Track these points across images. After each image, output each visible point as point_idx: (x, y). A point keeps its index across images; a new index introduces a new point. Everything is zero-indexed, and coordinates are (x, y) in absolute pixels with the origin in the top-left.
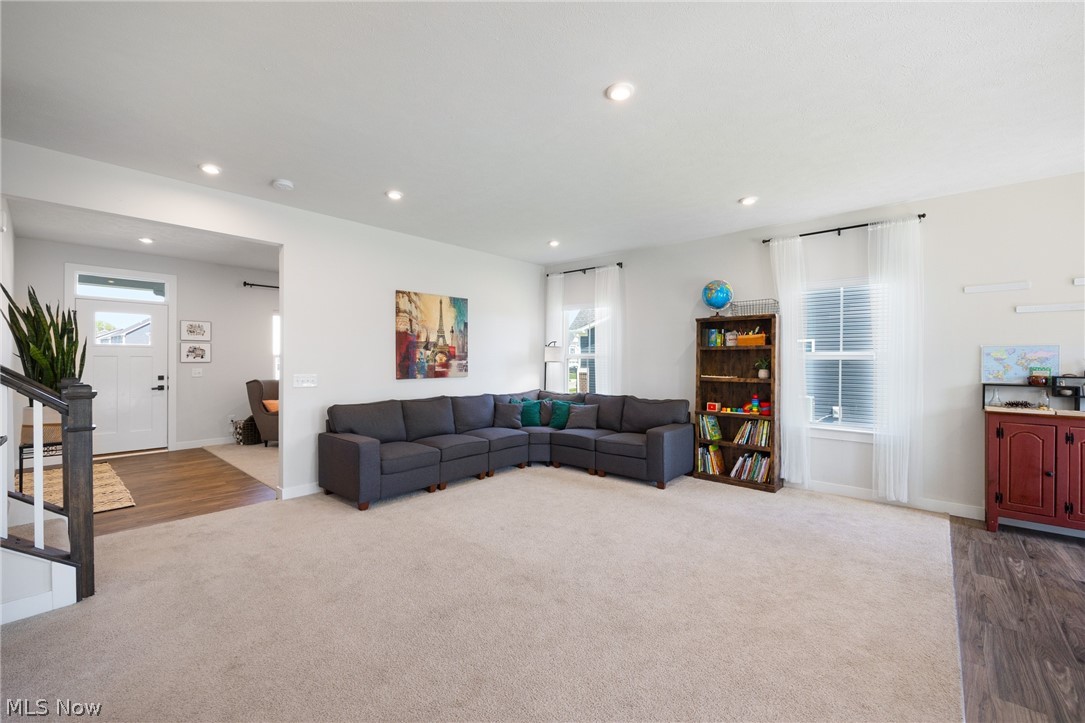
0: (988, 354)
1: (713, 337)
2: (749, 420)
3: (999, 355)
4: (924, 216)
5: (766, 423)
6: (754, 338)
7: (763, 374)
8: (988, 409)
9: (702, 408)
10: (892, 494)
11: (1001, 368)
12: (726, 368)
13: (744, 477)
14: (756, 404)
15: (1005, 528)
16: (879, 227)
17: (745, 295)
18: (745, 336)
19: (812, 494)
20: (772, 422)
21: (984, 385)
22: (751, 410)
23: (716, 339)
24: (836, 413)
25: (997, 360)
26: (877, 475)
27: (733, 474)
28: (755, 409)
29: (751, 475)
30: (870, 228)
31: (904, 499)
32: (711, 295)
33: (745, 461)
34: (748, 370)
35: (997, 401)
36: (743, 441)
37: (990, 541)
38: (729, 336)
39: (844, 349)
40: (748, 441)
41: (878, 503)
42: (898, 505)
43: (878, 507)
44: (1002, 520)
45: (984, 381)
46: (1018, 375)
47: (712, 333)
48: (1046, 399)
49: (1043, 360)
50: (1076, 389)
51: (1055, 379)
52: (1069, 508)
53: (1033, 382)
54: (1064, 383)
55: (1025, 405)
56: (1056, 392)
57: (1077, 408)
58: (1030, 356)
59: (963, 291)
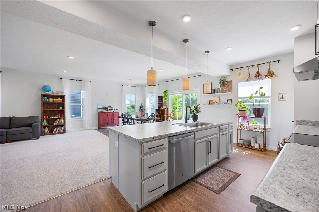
0: (98, 104)
1: (46, 99)
2: (58, 119)
4: (91, 82)
5: (63, 119)
6: (59, 100)
7: (61, 108)
8: (98, 112)
9: (43, 118)
10: (87, 128)
11: (100, 106)
12: (48, 107)
13: (57, 132)
14: (60, 115)
18: (56, 100)
20: (64, 119)
21: (98, 109)
22: (58, 116)
23: (47, 100)
26: (84, 125)
27: (54, 132)
28: (59, 116)
29: (59, 131)
30: (82, 81)
32: (44, 88)
33: (57, 128)
34: (55, 107)
35: (100, 111)
36: (57, 124)
38: (50, 99)
40: (58, 123)
41: (85, 130)
42: (88, 130)
44: (101, 128)
47: (45, 98)
48: (104, 110)
49: (104, 105)
50: (107, 109)
51: (105, 108)
52: (107, 124)
53: (103, 108)
54: (106, 108)
55: (102, 111)
56: (105, 109)
57: (107, 111)
58: (102, 105)
59: (95, 94)
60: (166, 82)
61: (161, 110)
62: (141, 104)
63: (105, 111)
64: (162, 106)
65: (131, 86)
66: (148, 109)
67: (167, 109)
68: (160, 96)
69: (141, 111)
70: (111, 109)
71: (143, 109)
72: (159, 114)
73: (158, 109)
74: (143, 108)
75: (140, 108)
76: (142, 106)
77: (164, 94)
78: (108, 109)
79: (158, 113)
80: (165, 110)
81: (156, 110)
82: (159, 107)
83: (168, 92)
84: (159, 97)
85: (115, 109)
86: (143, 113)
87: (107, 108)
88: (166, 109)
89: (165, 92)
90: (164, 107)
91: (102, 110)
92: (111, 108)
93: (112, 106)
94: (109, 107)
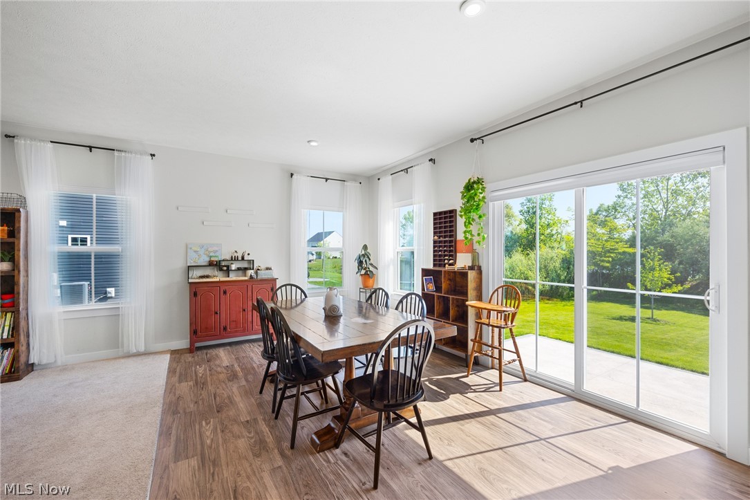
0: (191, 248)
3: (196, 249)
4: (154, 155)
5: (9, 315)
8: (190, 281)
10: (134, 348)
11: (197, 256)
15: (199, 349)
16: (123, 154)
19: (65, 368)
20: (16, 313)
21: (189, 267)
24: (110, 293)
25: (195, 251)
26: (123, 336)
30: (116, 153)
31: (142, 349)
35: (195, 275)
37: (190, 359)
39: (81, 245)
41: (124, 357)
42: (138, 355)
43: (123, 361)
44: (198, 345)
45: (189, 265)
46: (204, 260)
48: (216, 273)
49: (216, 251)
50: (228, 267)
51: (219, 262)
52: (225, 329)
53: (210, 264)
54: (223, 264)
55: (207, 277)
56: (221, 269)
57: (228, 276)
58: (210, 249)
59: (178, 209)
60: (472, 140)
61: (449, 272)
62: (365, 247)
63: (219, 277)
64: (452, 254)
65: (327, 180)
66: (392, 268)
67: (480, 268)
68: (440, 213)
69: (363, 272)
70: (246, 269)
71: (371, 268)
72: (438, 289)
73: (431, 266)
74: (372, 261)
75: (360, 263)
76: (366, 255)
77: (463, 197)
78: (234, 267)
79: (431, 287)
80: (472, 275)
81: (425, 272)
82: (438, 260)
83: (483, 189)
84: (435, 214)
85: (263, 267)
86: (371, 280)
87: (227, 263)
88: (471, 268)
89: (469, 187)
90: (463, 261)
91: (208, 271)
92: (245, 265)
93: (249, 254)
94: (234, 259)
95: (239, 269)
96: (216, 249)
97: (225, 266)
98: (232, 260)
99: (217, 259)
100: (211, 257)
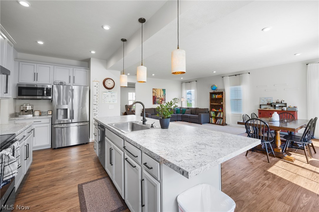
0: (262, 99)
2: (219, 112)
5: (222, 112)
6: (220, 96)
7: (222, 103)
8: (261, 109)
9: (211, 110)
11: (263, 101)
13: (218, 123)
14: (221, 109)
16: (242, 75)
17: (219, 88)
21: (260, 105)
23: (214, 96)
29: (220, 123)
30: (240, 75)
32: (212, 87)
33: (219, 120)
38: (216, 96)
40: (219, 116)
46: (266, 103)
48: (270, 107)
49: (270, 100)
50: (275, 106)
51: (271, 103)
53: (268, 104)
55: (266, 108)
56: (272, 106)
57: (275, 109)
58: (268, 99)
59: (257, 87)
70: (283, 107)
78: (277, 106)
87: (274, 104)
91: (267, 107)
92: (283, 105)
93: (284, 101)
94: (277, 103)
95: (280, 107)
96: (270, 99)
97: (273, 105)
98: (276, 103)
99: (270, 103)
100: (268, 102)
